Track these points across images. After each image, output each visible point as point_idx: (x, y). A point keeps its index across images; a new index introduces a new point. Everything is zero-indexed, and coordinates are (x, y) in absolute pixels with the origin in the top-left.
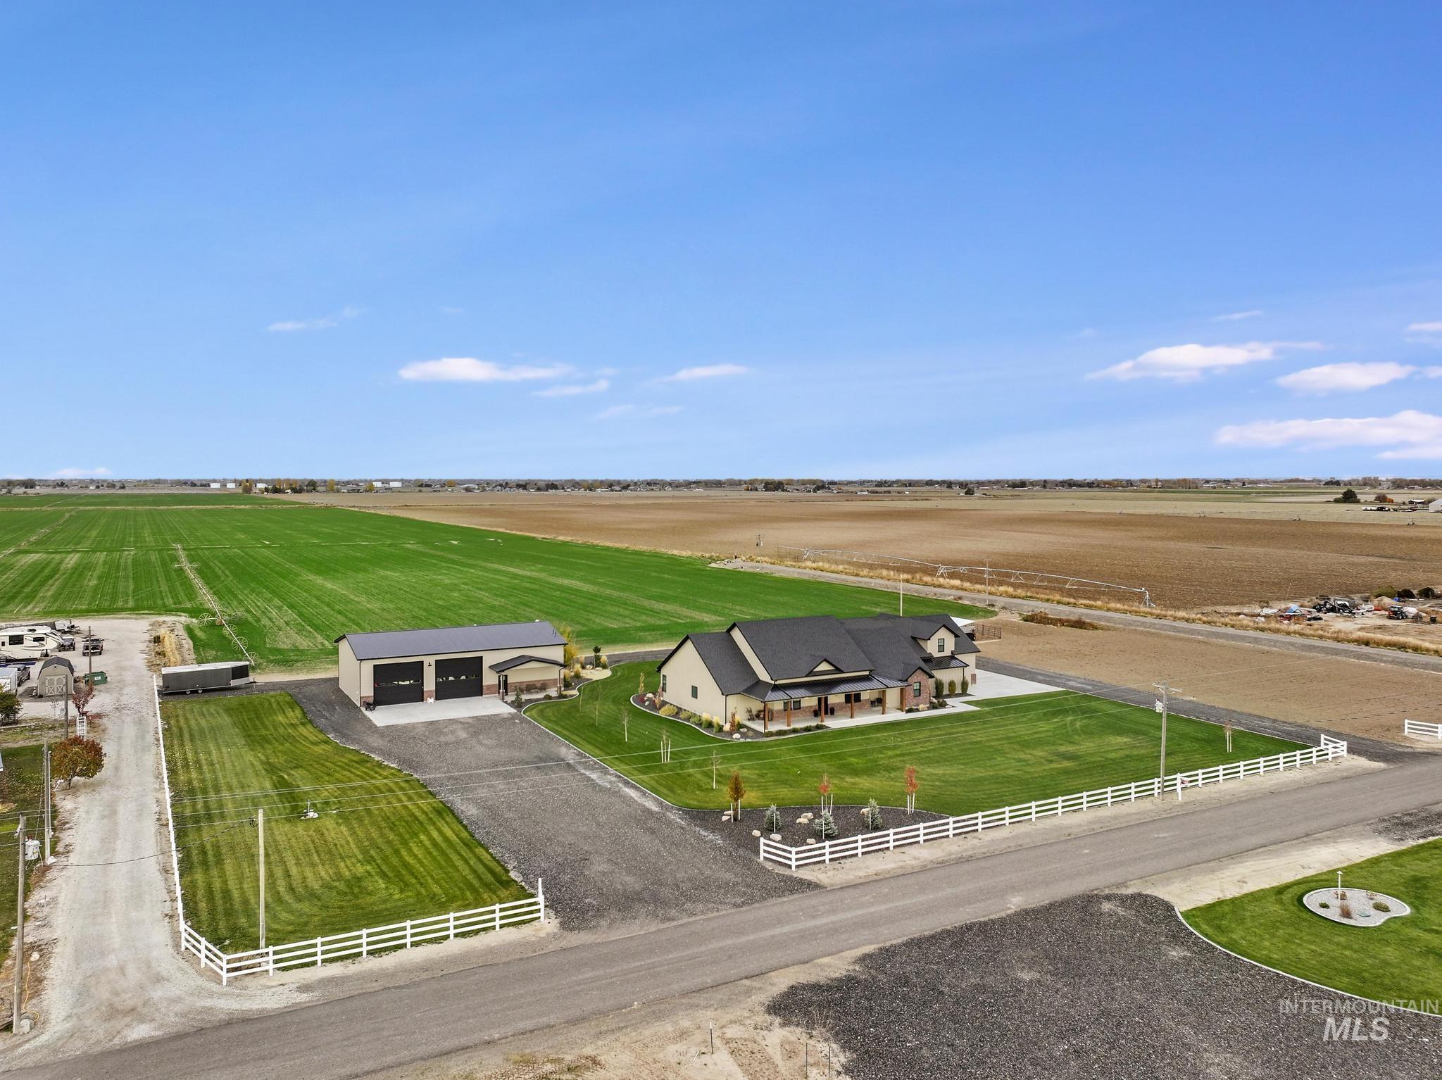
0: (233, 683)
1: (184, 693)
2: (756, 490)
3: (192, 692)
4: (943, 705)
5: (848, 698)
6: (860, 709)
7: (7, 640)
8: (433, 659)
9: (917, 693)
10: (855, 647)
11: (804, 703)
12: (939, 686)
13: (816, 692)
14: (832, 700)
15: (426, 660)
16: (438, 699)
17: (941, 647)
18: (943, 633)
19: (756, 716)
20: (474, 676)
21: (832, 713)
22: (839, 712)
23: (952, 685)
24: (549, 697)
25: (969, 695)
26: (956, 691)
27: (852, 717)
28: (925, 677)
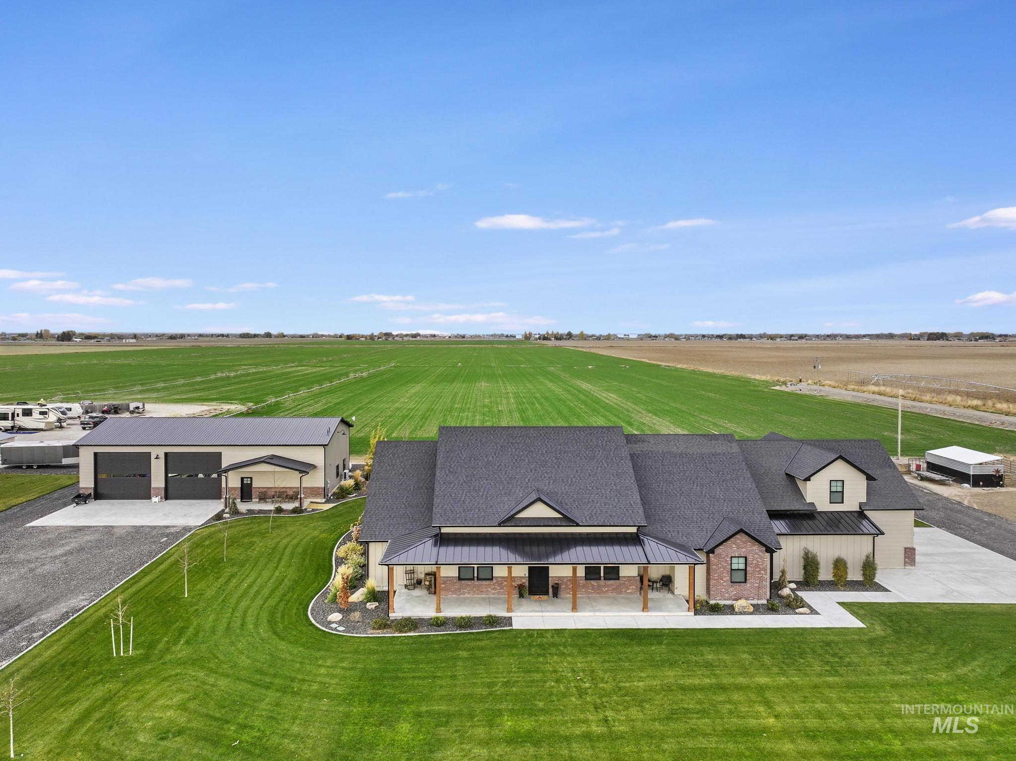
0: (66, 461)
1: (20, 467)
2: (919, 340)
4: (793, 605)
5: (592, 572)
6: (618, 590)
7: (20, 412)
8: (161, 451)
9: (739, 577)
10: (630, 480)
11: (500, 572)
12: (810, 564)
13: (523, 554)
14: (557, 572)
15: (154, 452)
16: (167, 498)
17: (837, 496)
18: (839, 470)
19: (419, 582)
20: (201, 476)
21: (556, 594)
22: (566, 595)
23: (840, 565)
24: (279, 510)
25: (880, 588)
26: (850, 577)
27: (574, 608)
28: (757, 548)
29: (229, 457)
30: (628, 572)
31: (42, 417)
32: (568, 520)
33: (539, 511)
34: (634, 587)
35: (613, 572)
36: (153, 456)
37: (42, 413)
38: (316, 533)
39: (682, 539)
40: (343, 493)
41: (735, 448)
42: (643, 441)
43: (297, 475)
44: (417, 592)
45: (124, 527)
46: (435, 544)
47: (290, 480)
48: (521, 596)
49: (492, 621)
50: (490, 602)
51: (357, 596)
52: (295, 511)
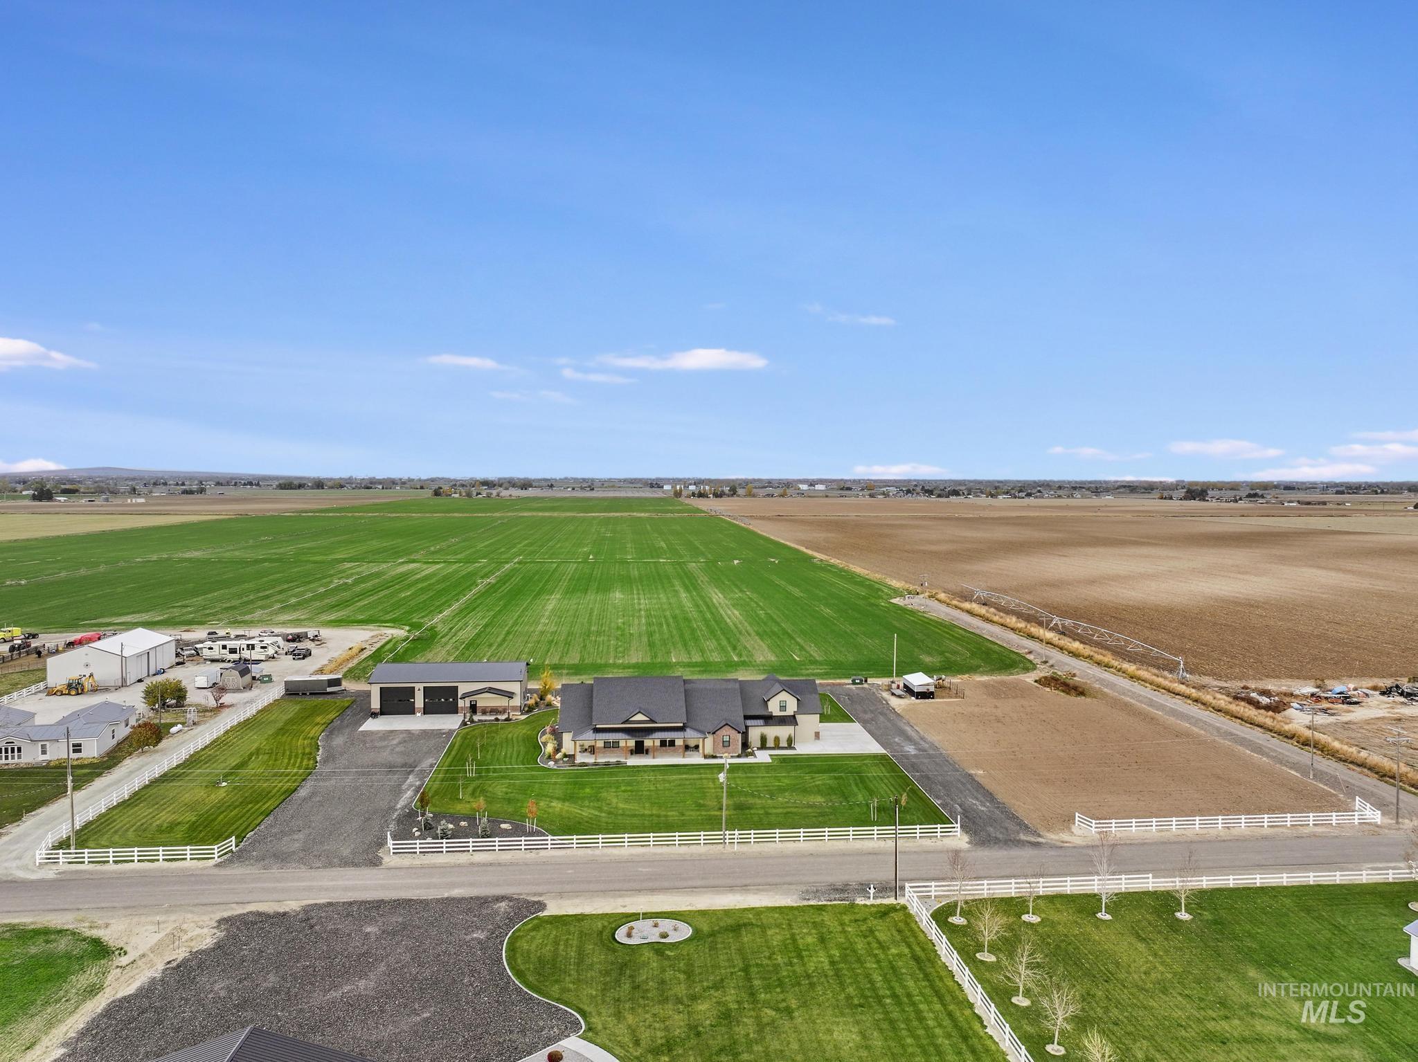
0: (329, 690)
1: (298, 694)
2: (1171, 498)
3: (303, 694)
4: (751, 755)
5: (663, 743)
6: (674, 751)
7: (245, 647)
8: (421, 686)
9: (727, 744)
10: (682, 703)
11: (622, 744)
12: (763, 739)
13: (632, 736)
14: (648, 743)
15: (417, 686)
16: (424, 714)
17: (783, 708)
18: (784, 696)
19: (586, 750)
20: (451, 700)
21: (647, 753)
22: (651, 754)
23: (777, 739)
24: (497, 720)
25: (794, 748)
26: (781, 745)
27: (654, 758)
28: (734, 731)
29: (463, 689)
30: (679, 742)
31: (262, 650)
32: (652, 721)
33: (640, 717)
34: (681, 750)
35: (672, 743)
36: (416, 689)
37: (262, 648)
38: (524, 731)
39: (702, 728)
40: (531, 709)
41: (737, 686)
42: (693, 683)
43: (507, 699)
44: (585, 754)
45: (416, 730)
46: (594, 732)
47: (501, 702)
48: (632, 754)
49: (618, 763)
50: (617, 757)
51: (559, 756)
52: (506, 720)
